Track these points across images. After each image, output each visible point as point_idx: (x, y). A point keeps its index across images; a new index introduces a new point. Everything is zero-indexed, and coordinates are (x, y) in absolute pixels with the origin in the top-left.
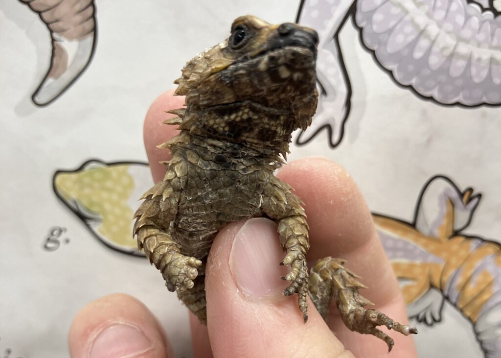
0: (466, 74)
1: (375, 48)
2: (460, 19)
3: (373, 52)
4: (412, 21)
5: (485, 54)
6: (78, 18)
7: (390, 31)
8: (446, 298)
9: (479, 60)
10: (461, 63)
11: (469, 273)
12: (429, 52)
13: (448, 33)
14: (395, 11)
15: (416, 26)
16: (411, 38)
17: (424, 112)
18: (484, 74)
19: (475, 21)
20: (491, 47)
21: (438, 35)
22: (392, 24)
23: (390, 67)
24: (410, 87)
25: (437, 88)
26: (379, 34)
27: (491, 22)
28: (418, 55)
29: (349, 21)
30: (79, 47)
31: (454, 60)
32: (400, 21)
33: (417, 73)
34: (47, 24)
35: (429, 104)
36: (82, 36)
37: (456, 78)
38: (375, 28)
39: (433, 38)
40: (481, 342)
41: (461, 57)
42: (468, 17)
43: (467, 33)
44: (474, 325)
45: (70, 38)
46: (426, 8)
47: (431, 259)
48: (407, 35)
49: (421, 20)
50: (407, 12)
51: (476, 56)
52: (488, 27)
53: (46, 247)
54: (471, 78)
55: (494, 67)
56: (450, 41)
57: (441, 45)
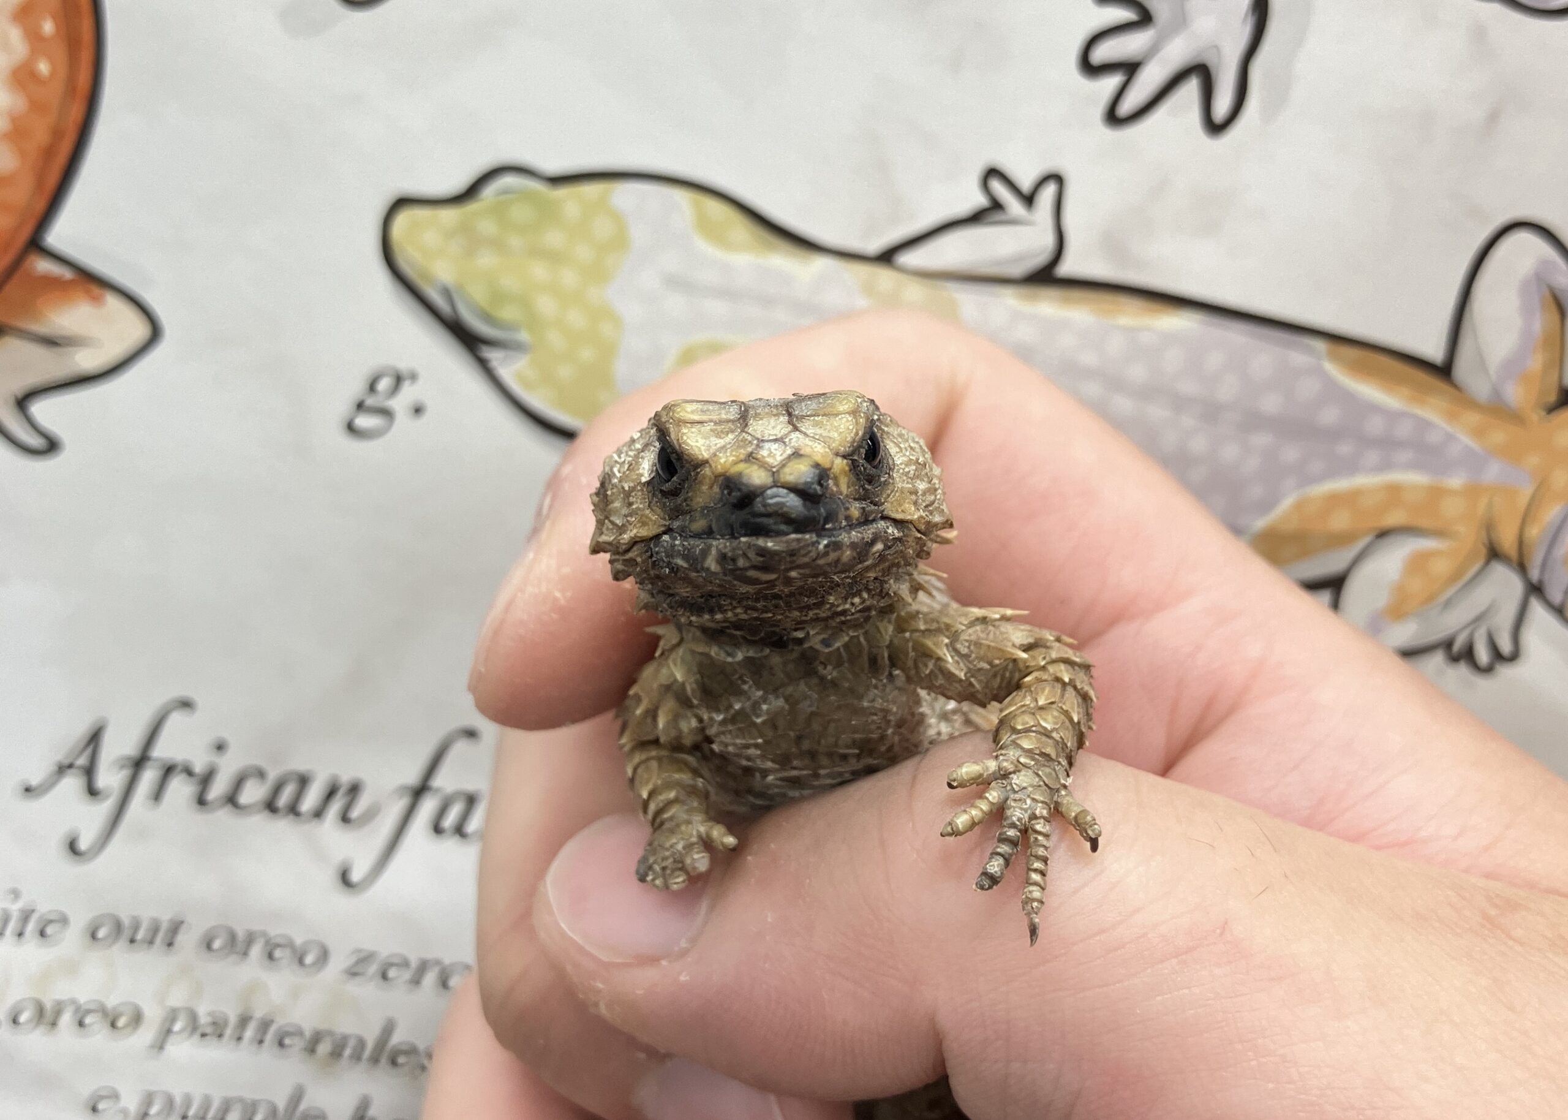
8: (1536, 589)
47: (1494, 471)
53: (351, 428)
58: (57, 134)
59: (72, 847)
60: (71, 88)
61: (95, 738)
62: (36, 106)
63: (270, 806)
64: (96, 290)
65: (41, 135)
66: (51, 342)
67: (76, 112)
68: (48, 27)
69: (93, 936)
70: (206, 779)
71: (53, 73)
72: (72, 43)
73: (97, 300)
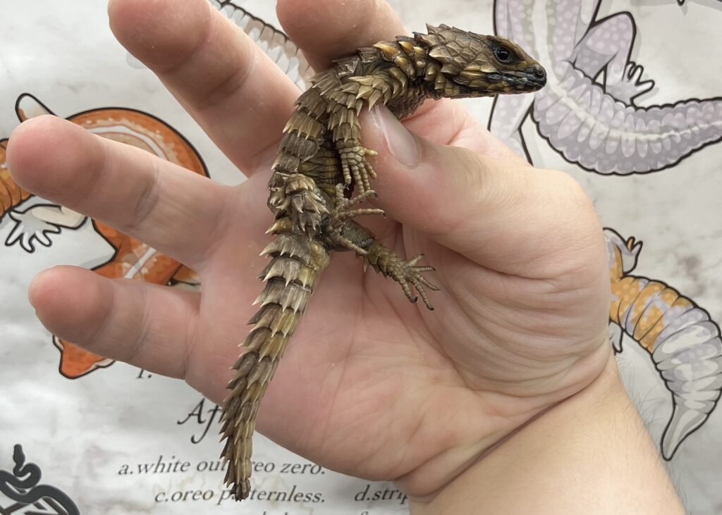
0: (618, 151)
1: (548, 136)
2: (611, 113)
3: (547, 139)
4: (576, 117)
5: (631, 136)
7: (559, 124)
8: (624, 330)
9: (627, 141)
10: (614, 144)
11: (641, 309)
12: (589, 136)
13: (602, 123)
14: (562, 109)
15: (578, 119)
16: (575, 128)
17: (589, 180)
18: (632, 150)
19: (621, 114)
20: (635, 132)
21: (595, 125)
22: (560, 119)
23: (560, 149)
24: (577, 163)
25: (597, 163)
26: (551, 126)
27: (633, 114)
28: (581, 139)
29: (529, 117)
31: (608, 142)
32: (566, 116)
33: (582, 153)
35: (592, 174)
37: (610, 155)
38: (548, 121)
39: (591, 127)
40: (660, 371)
41: (614, 140)
42: (616, 112)
43: (616, 123)
44: (652, 355)
46: (585, 106)
48: (572, 126)
49: (582, 115)
50: (571, 110)
51: (624, 138)
52: (631, 118)
54: (622, 154)
55: (638, 145)
56: (605, 129)
57: (598, 132)
59: (192, 440)
61: (200, 405)
69: (198, 468)
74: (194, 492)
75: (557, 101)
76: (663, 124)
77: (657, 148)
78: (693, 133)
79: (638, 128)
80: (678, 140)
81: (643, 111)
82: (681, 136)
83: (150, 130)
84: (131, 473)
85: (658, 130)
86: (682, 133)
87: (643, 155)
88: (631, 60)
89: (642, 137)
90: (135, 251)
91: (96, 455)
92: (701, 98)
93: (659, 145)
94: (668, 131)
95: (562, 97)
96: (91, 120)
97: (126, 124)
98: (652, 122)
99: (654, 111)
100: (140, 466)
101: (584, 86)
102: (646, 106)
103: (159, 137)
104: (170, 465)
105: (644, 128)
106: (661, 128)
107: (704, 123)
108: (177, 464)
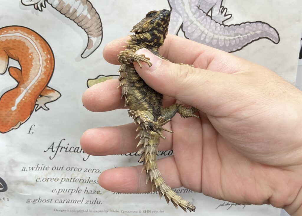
0: (217, 44)
1: (189, 37)
2: (214, 28)
4: (200, 29)
5: (223, 38)
6: (97, 31)
7: (193, 32)
9: (221, 39)
10: (216, 41)
12: (205, 38)
13: (211, 32)
14: (194, 26)
15: (201, 30)
16: (200, 34)
18: (223, 43)
19: (218, 28)
20: (224, 36)
21: (208, 33)
22: (193, 30)
26: (190, 33)
27: (223, 28)
28: (202, 39)
29: (181, 29)
30: (97, 39)
31: (213, 40)
32: (196, 29)
34: (87, 33)
36: (98, 36)
37: (214, 45)
38: (189, 31)
39: (206, 34)
41: (216, 39)
42: (216, 27)
43: (216, 32)
45: (94, 37)
46: (204, 25)
48: (198, 33)
49: (202, 28)
50: (198, 26)
51: (220, 38)
52: (222, 30)
54: (219, 45)
55: (226, 41)
56: (212, 34)
57: (209, 36)
58: (50, 73)
59: (50, 158)
60: (51, 68)
61: (53, 144)
62: (47, 70)
63: (74, 151)
64: (54, 91)
65: (48, 74)
66: (48, 97)
67: (52, 71)
68: (48, 62)
69: (52, 169)
70: (67, 148)
71: (49, 67)
72: (51, 63)
73: (54, 92)
74: (51, 178)
75: (192, 23)
76: (236, 32)
77: (233, 43)
78: (248, 36)
79: (225, 34)
80: (242, 39)
81: (227, 27)
82: (243, 37)
83: (30, 35)
84: (27, 170)
85: (234, 35)
86: (243, 36)
87: (227, 45)
88: (222, 6)
89: (227, 38)
90: (25, 83)
91: (13, 163)
92: (251, 22)
93: (234, 41)
94: (238, 35)
95: (194, 21)
96: (6, 31)
97: (20, 32)
98: (231, 32)
99: (232, 27)
100: (30, 168)
101: (203, 16)
102: (229, 25)
103: (33, 38)
104: (42, 167)
105: (228, 34)
106: (234, 34)
107: (252, 32)
108: (44, 167)
